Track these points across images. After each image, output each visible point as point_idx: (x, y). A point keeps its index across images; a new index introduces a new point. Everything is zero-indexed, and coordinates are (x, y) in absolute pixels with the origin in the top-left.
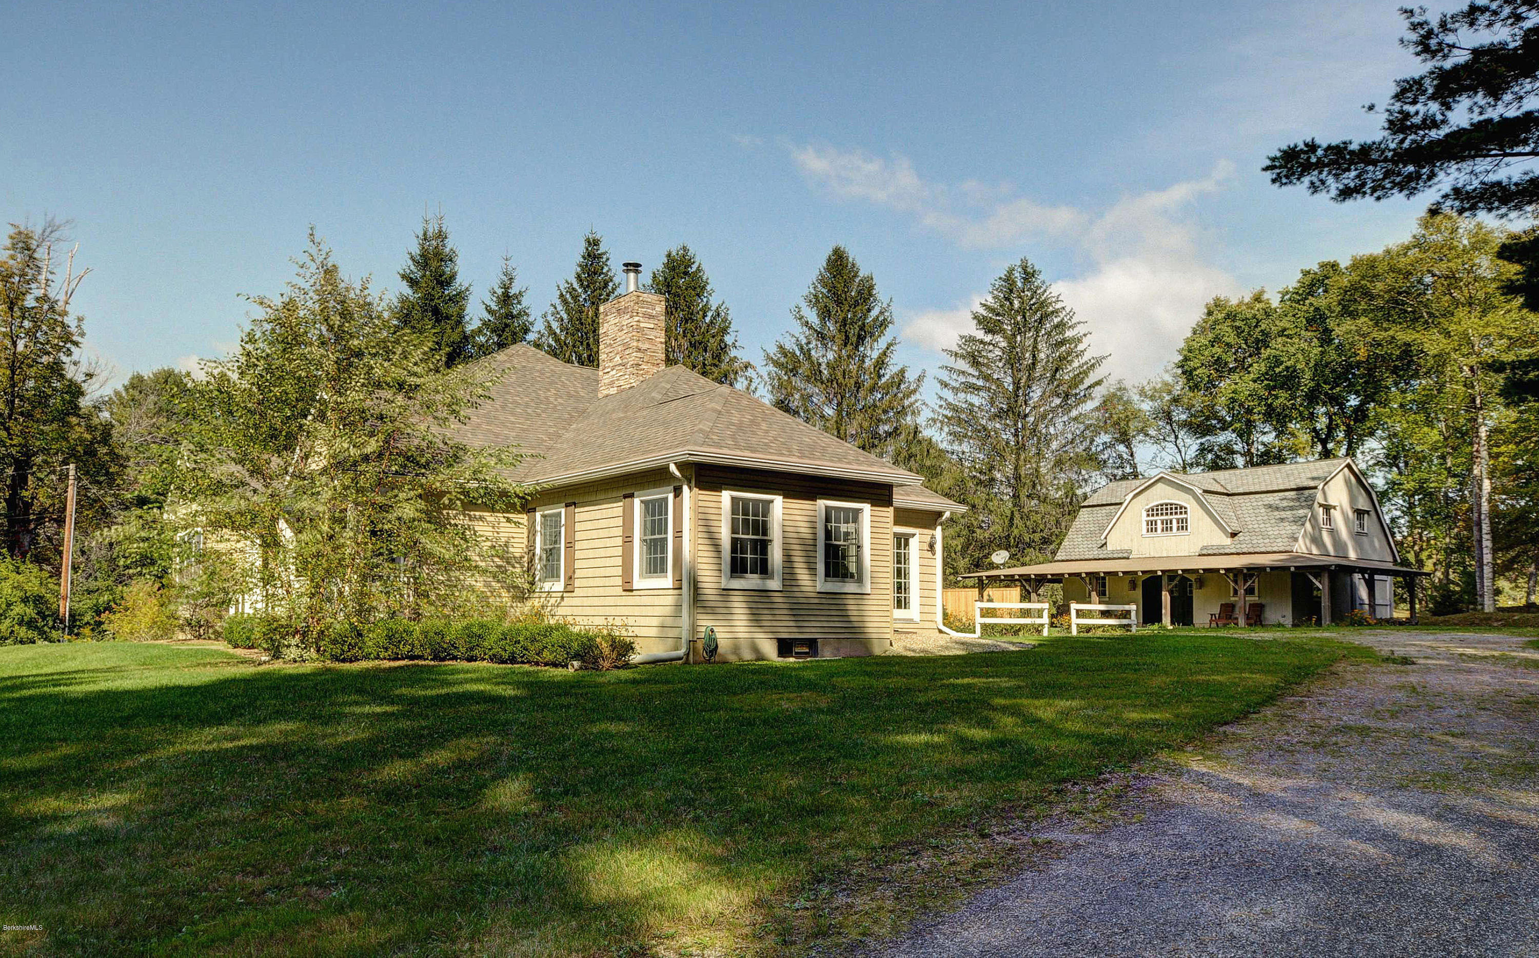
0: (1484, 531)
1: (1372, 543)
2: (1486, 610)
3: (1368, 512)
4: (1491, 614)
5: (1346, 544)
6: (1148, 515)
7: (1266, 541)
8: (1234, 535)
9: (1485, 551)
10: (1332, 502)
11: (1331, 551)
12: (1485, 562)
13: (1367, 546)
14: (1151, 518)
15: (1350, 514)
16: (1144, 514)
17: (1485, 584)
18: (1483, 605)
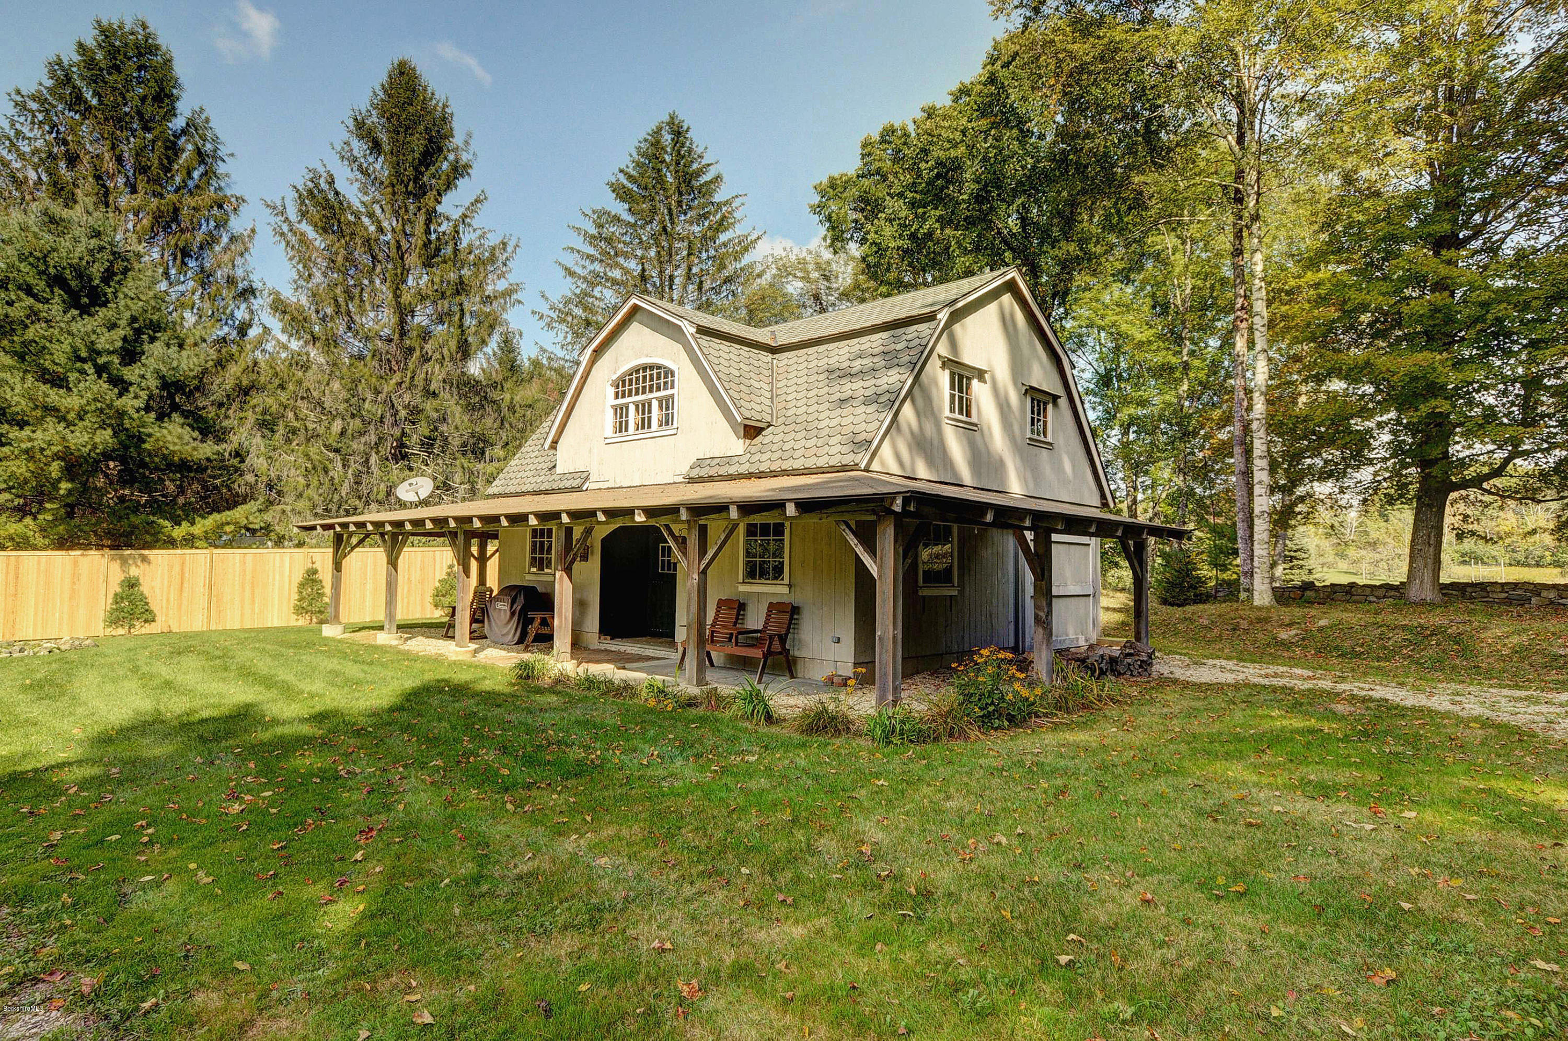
0: (1257, 453)
1: (1058, 468)
2: (1257, 602)
3: (1055, 398)
4: (1268, 609)
5: (1002, 463)
6: (617, 397)
7: (809, 444)
8: (751, 431)
9: (1258, 490)
10: (969, 357)
11: (966, 476)
12: (1257, 511)
13: (1047, 469)
14: (621, 401)
15: (1014, 397)
16: (611, 391)
17: (1257, 552)
18: (1250, 591)
